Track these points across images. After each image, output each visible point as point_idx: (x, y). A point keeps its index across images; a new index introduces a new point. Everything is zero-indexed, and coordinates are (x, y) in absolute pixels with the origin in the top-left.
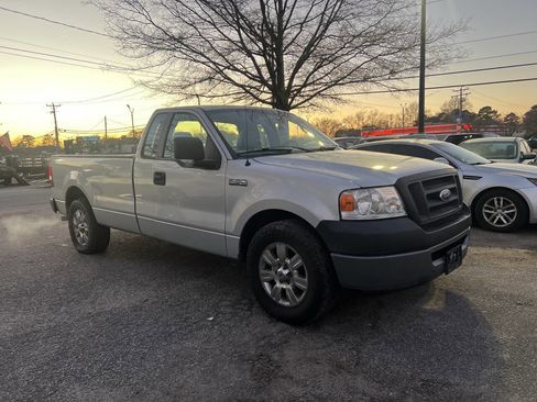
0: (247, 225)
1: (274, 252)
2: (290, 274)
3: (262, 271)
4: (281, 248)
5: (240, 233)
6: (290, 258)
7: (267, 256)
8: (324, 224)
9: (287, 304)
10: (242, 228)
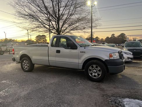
0: (85, 62)
1: (93, 67)
2: (97, 71)
3: (89, 71)
4: (94, 66)
5: (83, 63)
6: (97, 68)
7: (90, 68)
8: (106, 60)
9: (96, 78)
10: (83, 62)
